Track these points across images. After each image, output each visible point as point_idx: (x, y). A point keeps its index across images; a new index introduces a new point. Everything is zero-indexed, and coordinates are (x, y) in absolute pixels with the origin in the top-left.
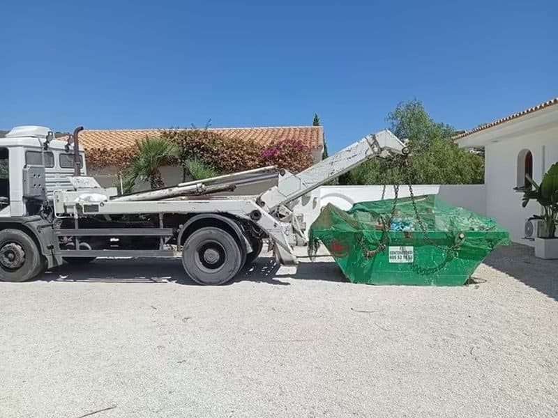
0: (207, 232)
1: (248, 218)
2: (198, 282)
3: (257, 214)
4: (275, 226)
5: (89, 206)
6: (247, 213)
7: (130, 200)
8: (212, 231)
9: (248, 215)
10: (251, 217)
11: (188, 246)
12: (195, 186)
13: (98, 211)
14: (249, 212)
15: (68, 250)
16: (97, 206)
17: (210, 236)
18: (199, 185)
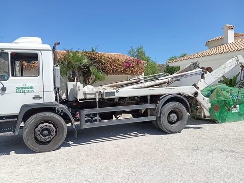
0: (173, 104)
1: (193, 96)
2: (169, 132)
3: (196, 94)
4: (204, 99)
5: (109, 93)
6: (192, 93)
7: (133, 88)
8: (176, 104)
9: (192, 94)
10: (194, 95)
11: (165, 113)
12: (167, 80)
13: (114, 95)
14: (193, 93)
15: (89, 123)
16: (114, 92)
17: (175, 106)
18: (170, 79)
